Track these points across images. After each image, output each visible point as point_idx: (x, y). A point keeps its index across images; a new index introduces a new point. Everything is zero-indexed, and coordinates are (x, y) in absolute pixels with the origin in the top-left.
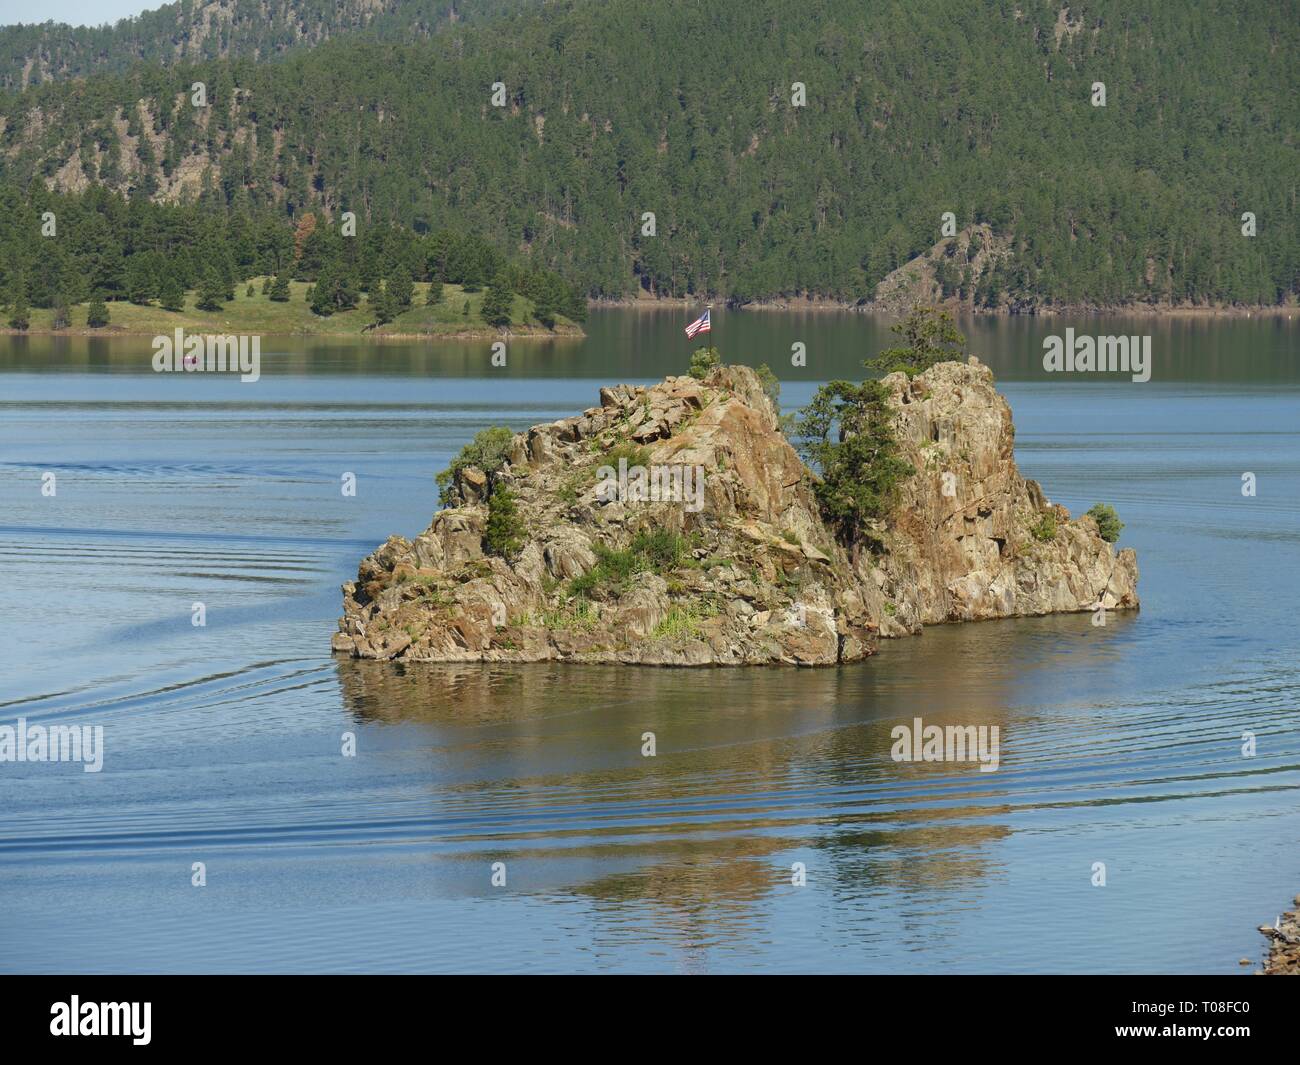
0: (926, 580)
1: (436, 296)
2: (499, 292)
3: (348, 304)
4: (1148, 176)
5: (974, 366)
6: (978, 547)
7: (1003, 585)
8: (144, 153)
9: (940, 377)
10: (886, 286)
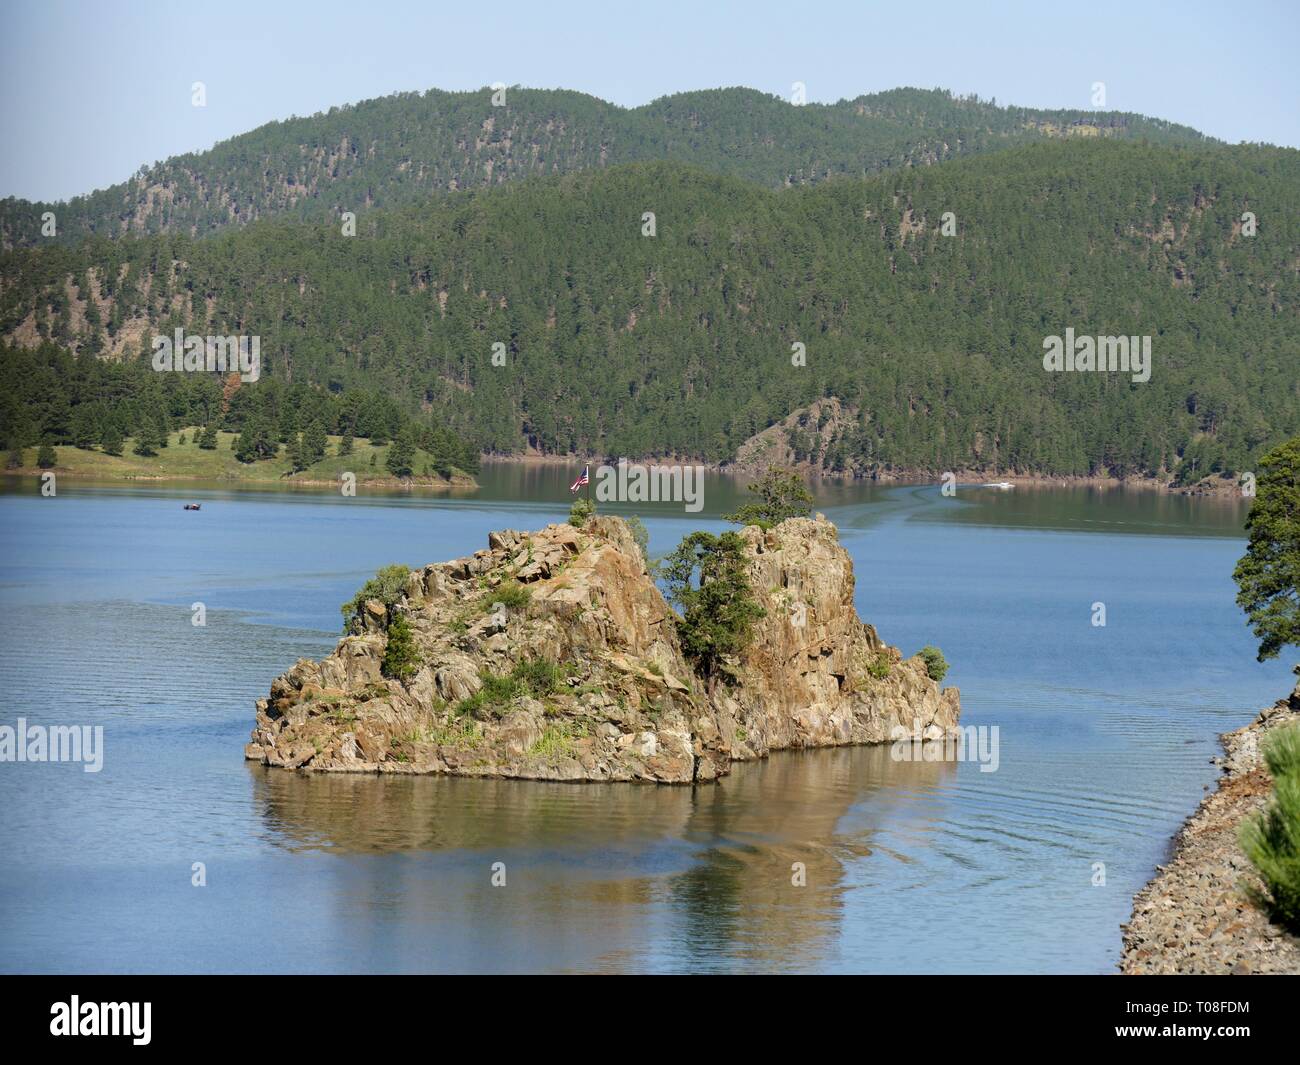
0: (773, 710)
1: (346, 449)
2: (403, 447)
3: (268, 453)
4: (979, 361)
5: (820, 521)
6: (820, 681)
7: (842, 716)
8: (91, 315)
9: (790, 531)
10: (745, 450)
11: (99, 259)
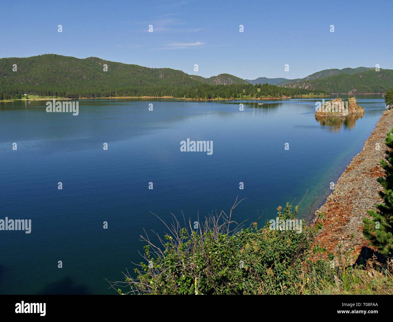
0: (351, 111)
1: (321, 94)
2: (325, 94)
3: (316, 94)
4: (366, 86)
5: (354, 98)
6: (354, 109)
7: (355, 111)
8: (304, 86)
9: (352, 98)
10: (349, 92)
11: (305, 82)
